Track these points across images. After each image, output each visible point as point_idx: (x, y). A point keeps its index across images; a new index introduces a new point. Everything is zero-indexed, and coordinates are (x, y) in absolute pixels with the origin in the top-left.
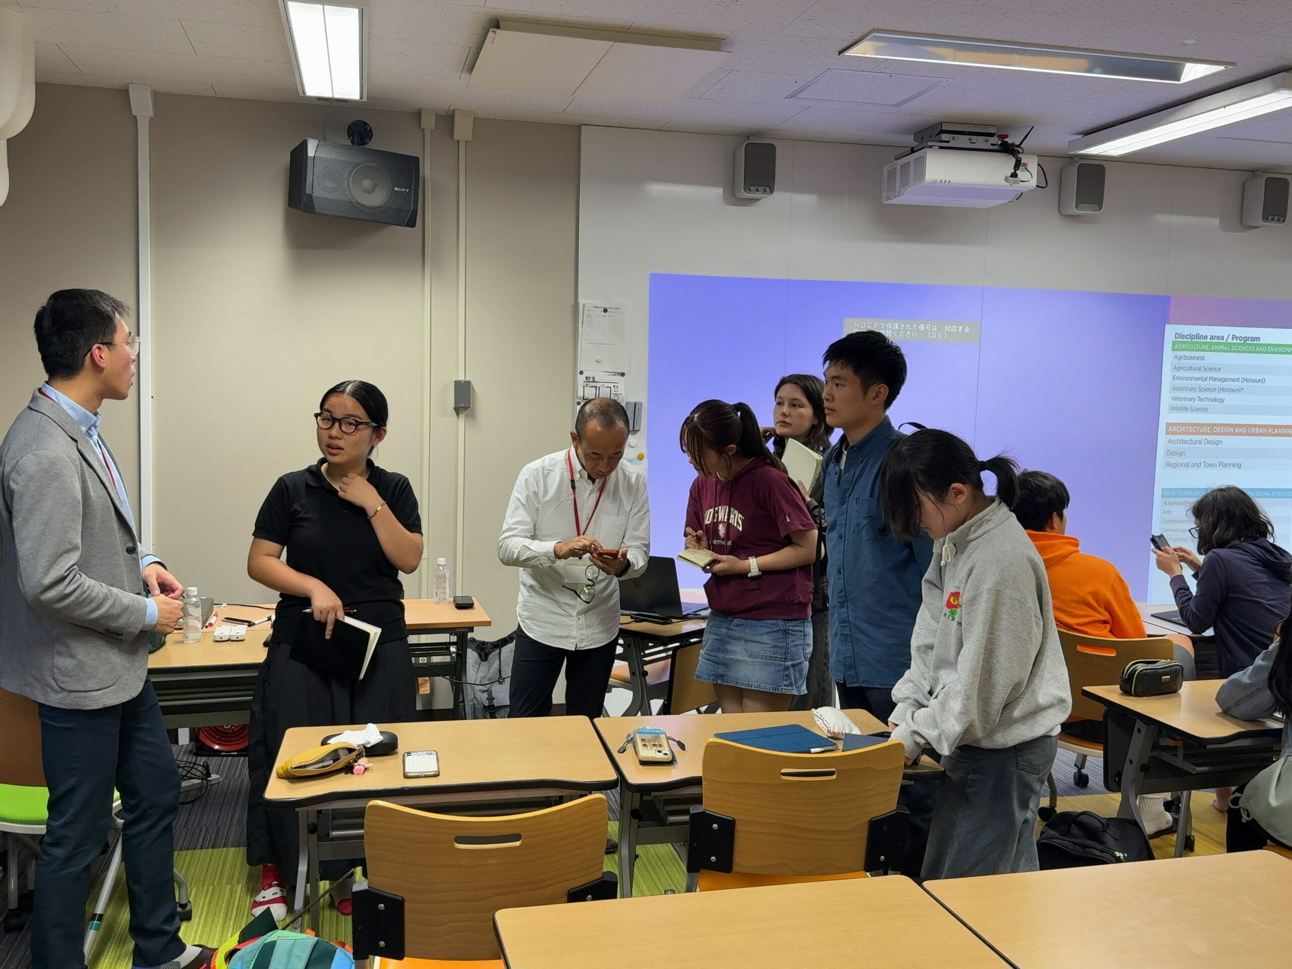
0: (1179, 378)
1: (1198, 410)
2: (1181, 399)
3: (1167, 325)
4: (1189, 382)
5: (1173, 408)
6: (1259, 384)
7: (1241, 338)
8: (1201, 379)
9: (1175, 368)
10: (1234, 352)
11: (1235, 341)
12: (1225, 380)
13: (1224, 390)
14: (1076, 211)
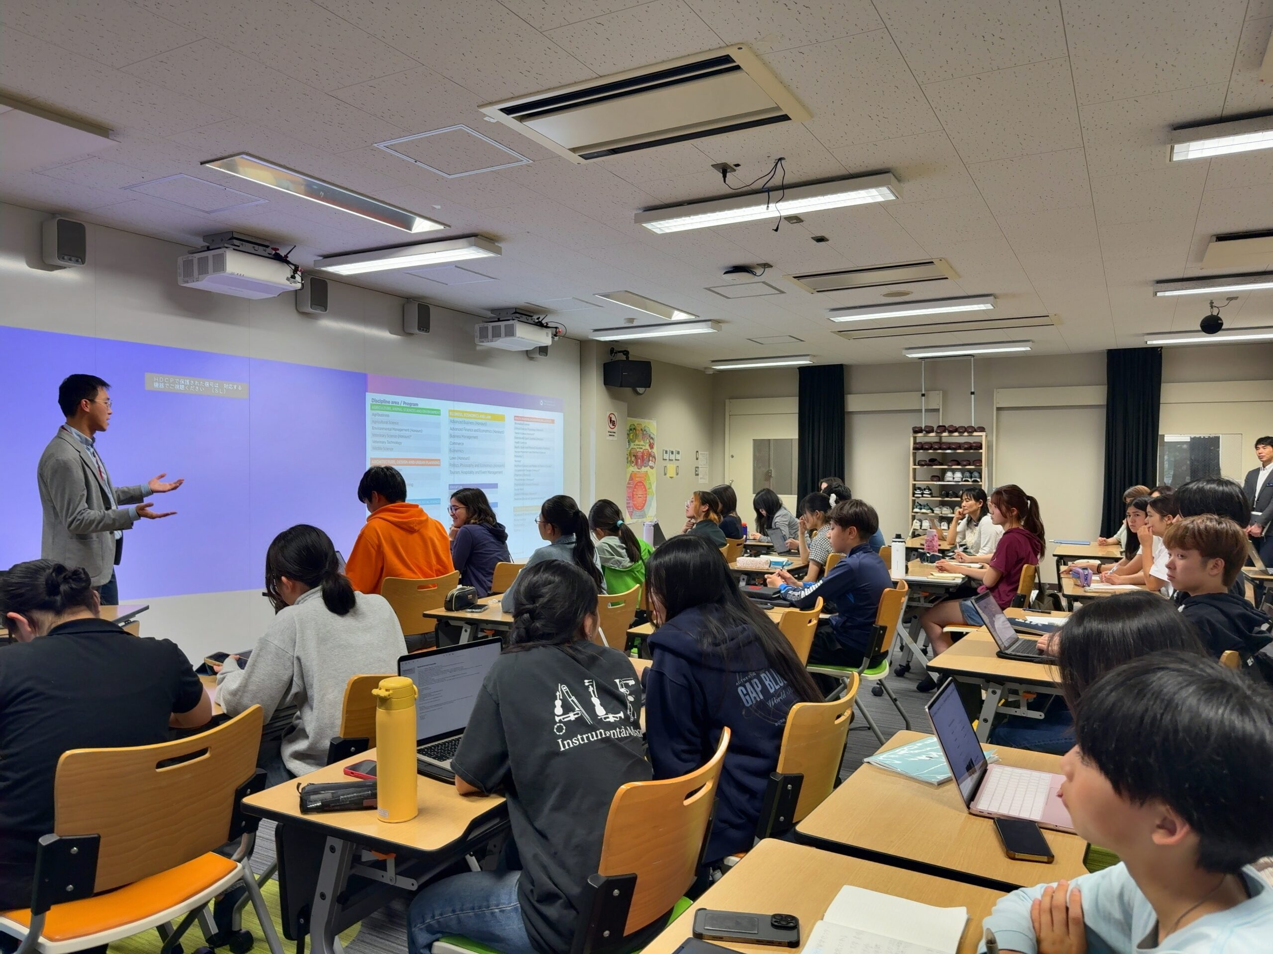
0: (376, 428)
1: (388, 449)
2: (378, 442)
3: (367, 393)
4: (382, 431)
5: (374, 448)
6: (420, 433)
7: (408, 404)
8: (388, 429)
9: (373, 421)
10: (405, 412)
11: (405, 405)
12: (401, 430)
13: (402, 437)
14: (310, 310)
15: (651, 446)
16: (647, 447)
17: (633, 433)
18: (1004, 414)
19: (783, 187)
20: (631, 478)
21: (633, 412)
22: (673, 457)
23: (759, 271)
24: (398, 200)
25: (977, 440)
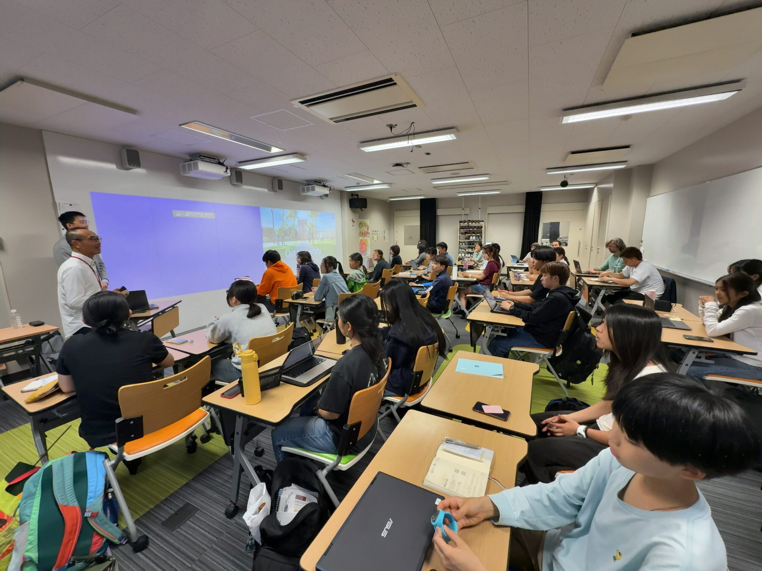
14: (236, 184)
15: (368, 229)
16: (366, 230)
17: (361, 225)
18: (490, 215)
19: (414, 134)
20: (361, 241)
21: (360, 217)
22: (376, 233)
23: (405, 166)
24: (263, 140)
25: (481, 225)
